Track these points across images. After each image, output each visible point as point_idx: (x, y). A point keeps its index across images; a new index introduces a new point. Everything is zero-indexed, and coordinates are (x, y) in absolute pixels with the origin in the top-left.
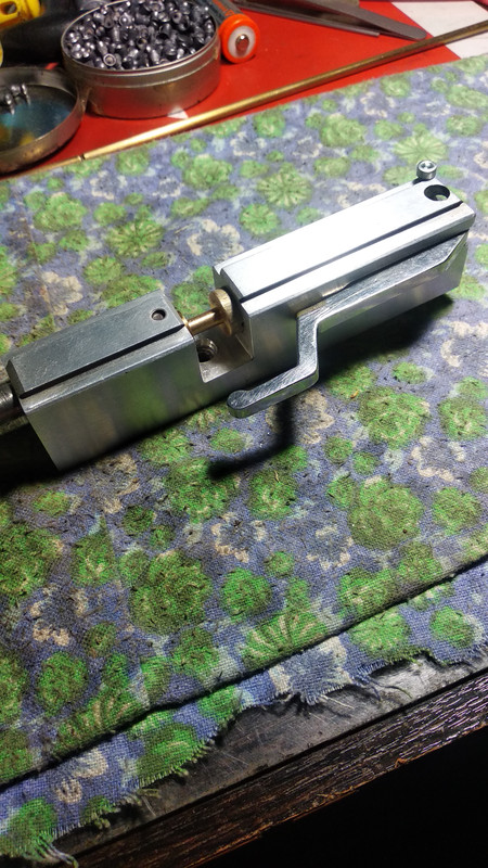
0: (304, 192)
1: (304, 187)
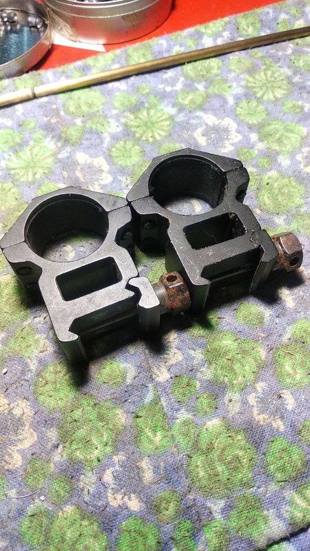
0: (285, 87)
1: (285, 82)
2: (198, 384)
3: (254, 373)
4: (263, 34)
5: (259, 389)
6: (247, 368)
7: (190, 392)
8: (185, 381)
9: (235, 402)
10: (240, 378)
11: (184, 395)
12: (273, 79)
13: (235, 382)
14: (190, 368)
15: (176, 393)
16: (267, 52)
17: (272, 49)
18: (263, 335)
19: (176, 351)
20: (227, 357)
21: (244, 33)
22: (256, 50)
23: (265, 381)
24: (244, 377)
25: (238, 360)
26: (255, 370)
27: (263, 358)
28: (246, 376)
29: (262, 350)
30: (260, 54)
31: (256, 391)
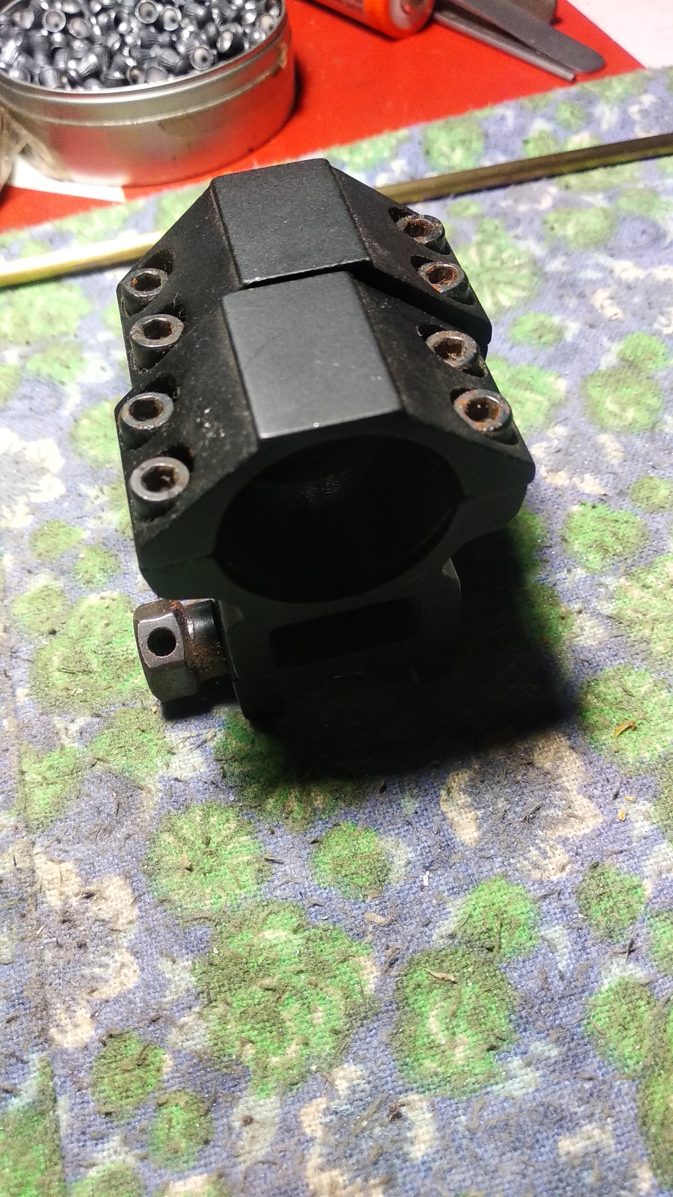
0: (524, 283)
1: (525, 271)
2: (167, 1062)
3: (336, 1032)
4: (487, 163)
5: (342, 1086)
6: (319, 1017)
7: (145, 1084)
8: (134, 1049)
9: (263, 1125)
10: (293, 1049)
11: (125, 1092)
12: (497, 264)
13: (274, 1060)
14: (153, 1014)
15: (105, 1085)
16: (493, 205)
17: (505, 198)
18: (379, 919)
19: (128, 958)
20: (267, 982)
21: (442, 161)
22: (465, 200)
23: (363, 1060)
24: (307, 1044)
25: (299, 993)
26: (339, 1025)
27: (370, 988)
28: (313, 1040)
29: (369, 963)
30: (474, 209)
31: (331, 1091)
